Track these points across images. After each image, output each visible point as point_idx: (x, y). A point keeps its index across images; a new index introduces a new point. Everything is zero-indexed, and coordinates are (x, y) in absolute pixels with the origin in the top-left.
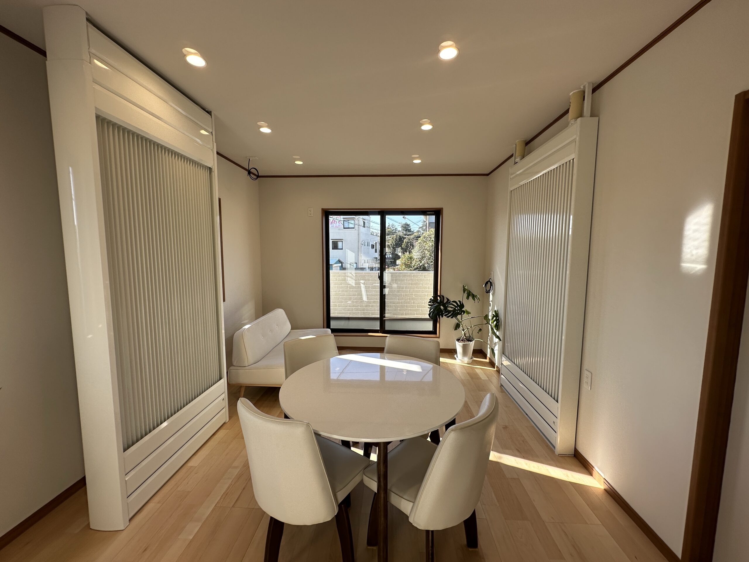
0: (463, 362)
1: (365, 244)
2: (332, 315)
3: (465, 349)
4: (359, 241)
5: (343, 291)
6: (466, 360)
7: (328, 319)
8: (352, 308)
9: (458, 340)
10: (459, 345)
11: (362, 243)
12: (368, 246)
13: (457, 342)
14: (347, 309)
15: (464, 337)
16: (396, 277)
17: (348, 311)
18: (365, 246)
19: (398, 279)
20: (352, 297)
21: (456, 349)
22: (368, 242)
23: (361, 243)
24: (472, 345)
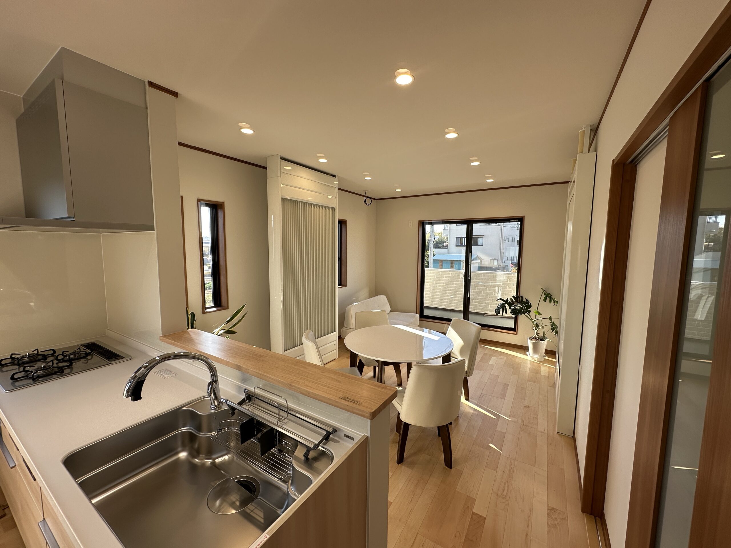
0: (533, 358)
1: (509, 240)
2: (425, 305)
3: (535, 346)
4: (501, 237)
5: (439, 286)
6: (536, 357)
7: (421, 307)
8: (447, 302)
9: (530, 338)
10: (531, 342)
11: (505, 239)
12: (512, 242)
13: (529, 340)
14: (443, 302)
15: (537, 336)
16: (488, 277)
17: (444, 303)
18: (509, 242)
19: (490, 279)
20: (448, 291)
21: (528, 347)
22: (512, 238)
23: (503, 239)
24: (544, 345)
